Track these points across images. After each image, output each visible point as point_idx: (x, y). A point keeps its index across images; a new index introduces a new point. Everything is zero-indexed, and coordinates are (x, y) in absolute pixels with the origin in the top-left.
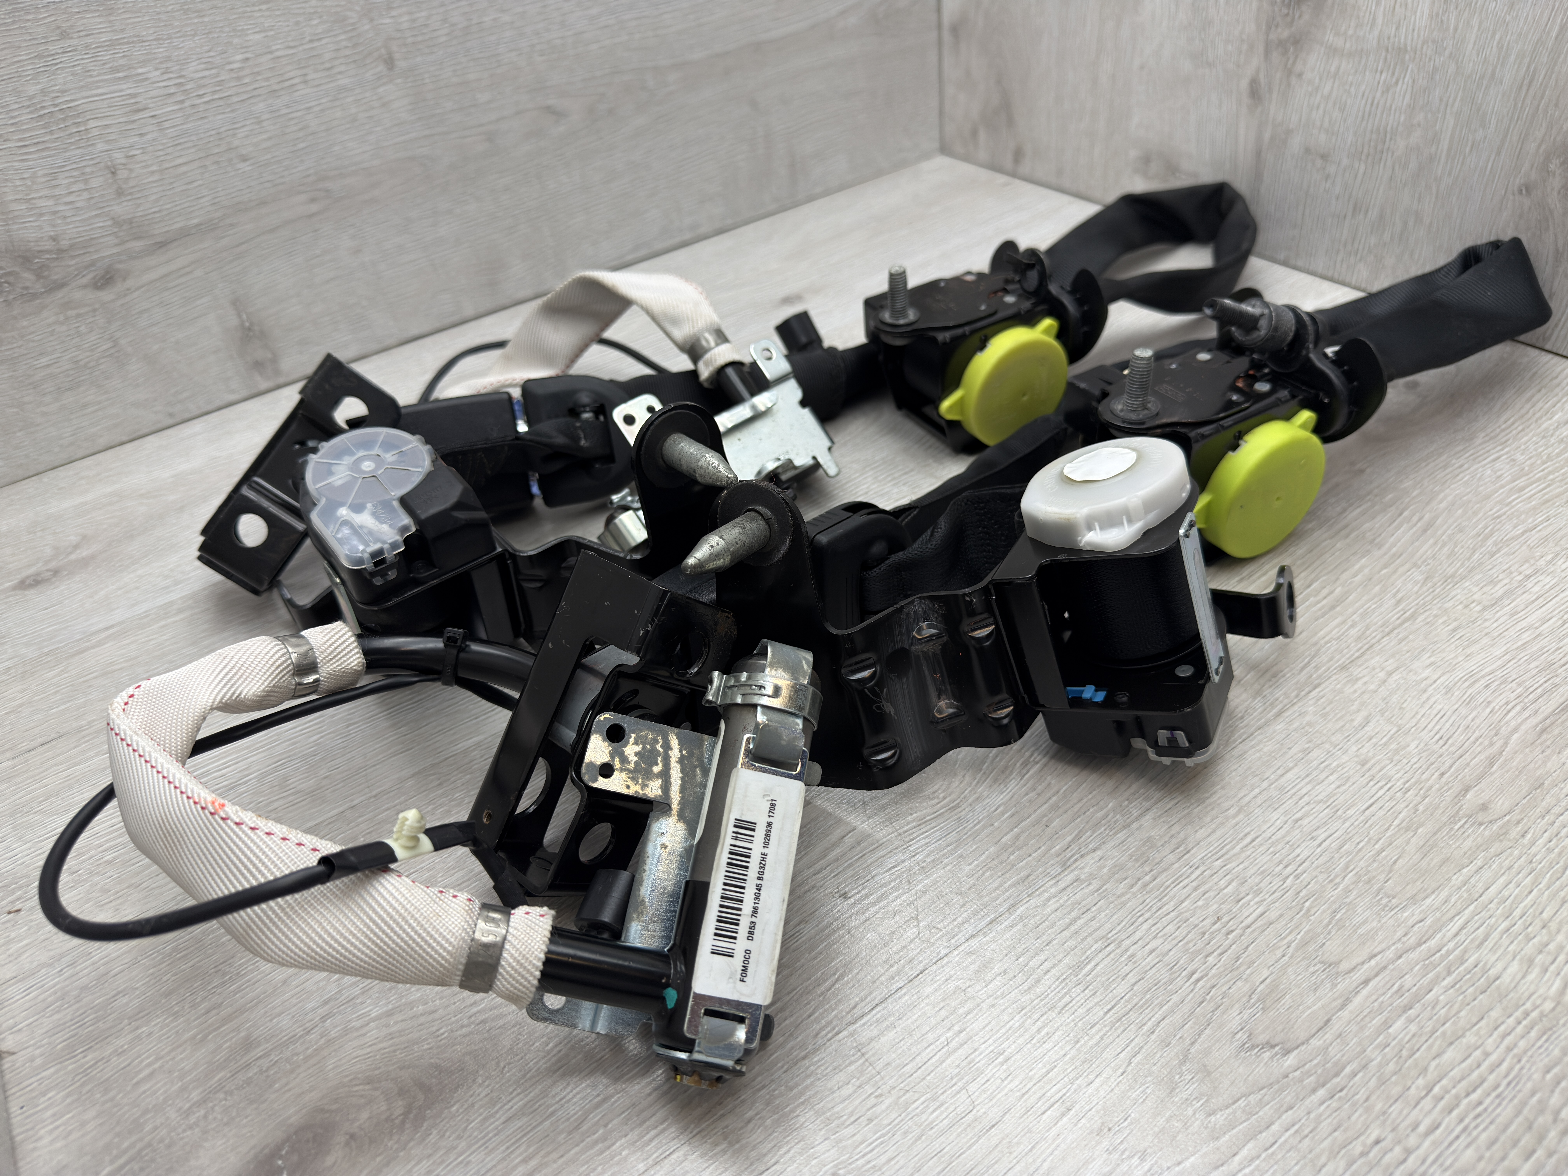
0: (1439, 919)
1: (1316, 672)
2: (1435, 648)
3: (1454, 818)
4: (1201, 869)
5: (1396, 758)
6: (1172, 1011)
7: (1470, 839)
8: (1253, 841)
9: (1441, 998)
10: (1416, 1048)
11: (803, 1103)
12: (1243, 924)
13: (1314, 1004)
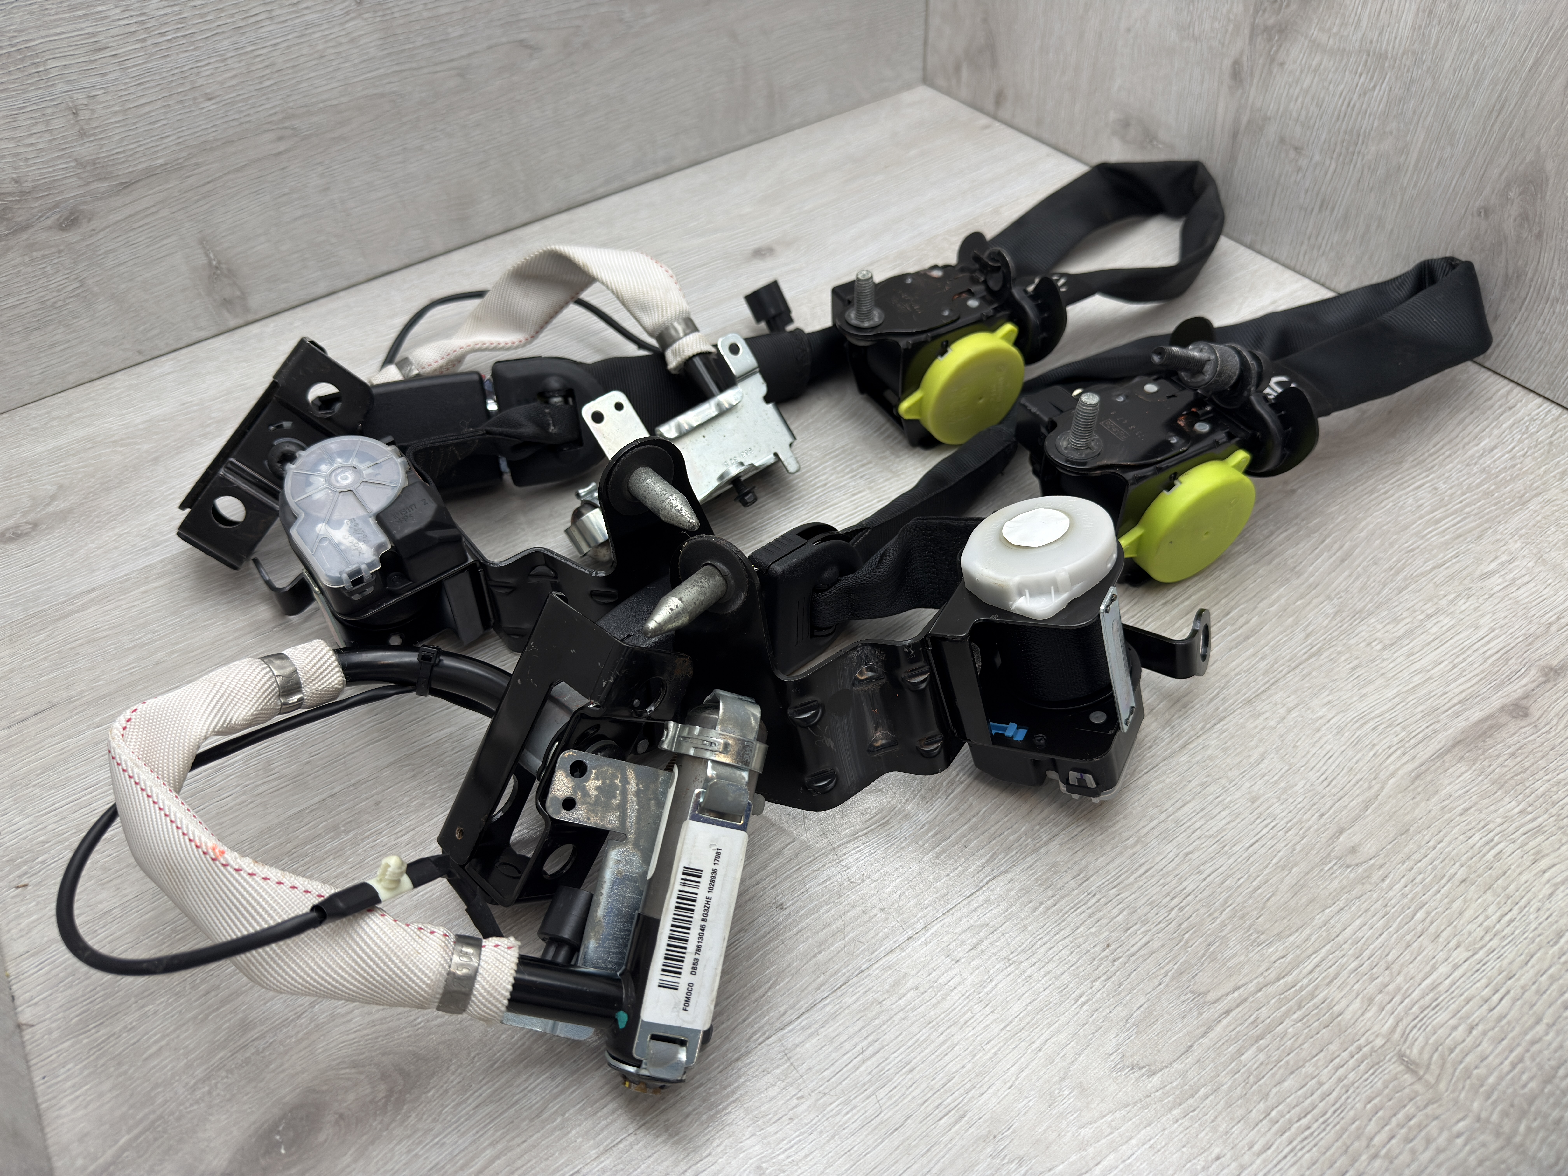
0: (1299, 956)
1: (1223, 704)
2: (1334, 686)
3: (1325, 860)
4: (1098, 896)
5: (1284, 797)
6: (1058, 1032)
7: (1337, 881)
8: (1147, 871)
9: (1290, 1030)
10: (1262, 1075)
11: (734, 1101)
12: (1129, 952)
13: (1180, 1031)
